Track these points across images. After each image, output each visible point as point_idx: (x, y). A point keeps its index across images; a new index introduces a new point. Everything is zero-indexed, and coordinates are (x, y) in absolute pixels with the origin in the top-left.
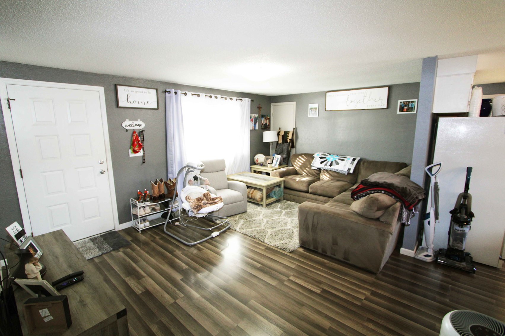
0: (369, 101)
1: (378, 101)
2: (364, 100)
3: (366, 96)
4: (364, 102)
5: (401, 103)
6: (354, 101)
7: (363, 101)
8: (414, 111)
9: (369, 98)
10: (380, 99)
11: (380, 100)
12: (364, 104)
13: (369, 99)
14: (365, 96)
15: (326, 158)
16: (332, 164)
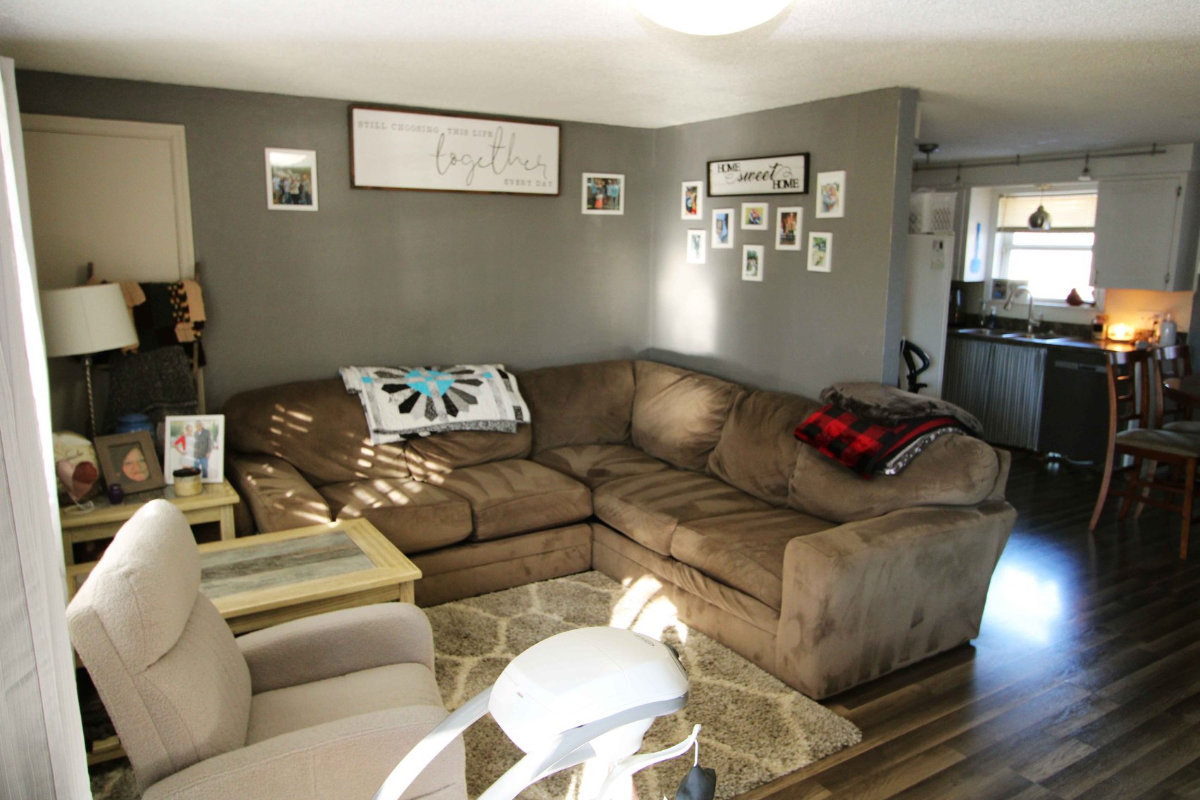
0: (511, 164)
1: (535, 167)
2: (493, 159)
3: (499, 147)
4: (493, 166)
5: (589, 180)
6: (462, 160)
7: (492, 163)
8: (618, 209)
9: (510, 154)
10: (541, 163)
11: (539, 164)
12: (496, 173)
13: (509, 160)
14: (497, 145)
15: (405, 387)
16: (454, 406)
